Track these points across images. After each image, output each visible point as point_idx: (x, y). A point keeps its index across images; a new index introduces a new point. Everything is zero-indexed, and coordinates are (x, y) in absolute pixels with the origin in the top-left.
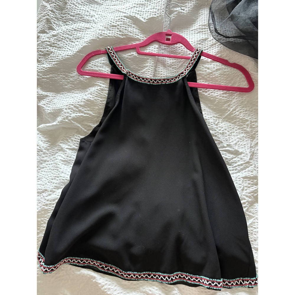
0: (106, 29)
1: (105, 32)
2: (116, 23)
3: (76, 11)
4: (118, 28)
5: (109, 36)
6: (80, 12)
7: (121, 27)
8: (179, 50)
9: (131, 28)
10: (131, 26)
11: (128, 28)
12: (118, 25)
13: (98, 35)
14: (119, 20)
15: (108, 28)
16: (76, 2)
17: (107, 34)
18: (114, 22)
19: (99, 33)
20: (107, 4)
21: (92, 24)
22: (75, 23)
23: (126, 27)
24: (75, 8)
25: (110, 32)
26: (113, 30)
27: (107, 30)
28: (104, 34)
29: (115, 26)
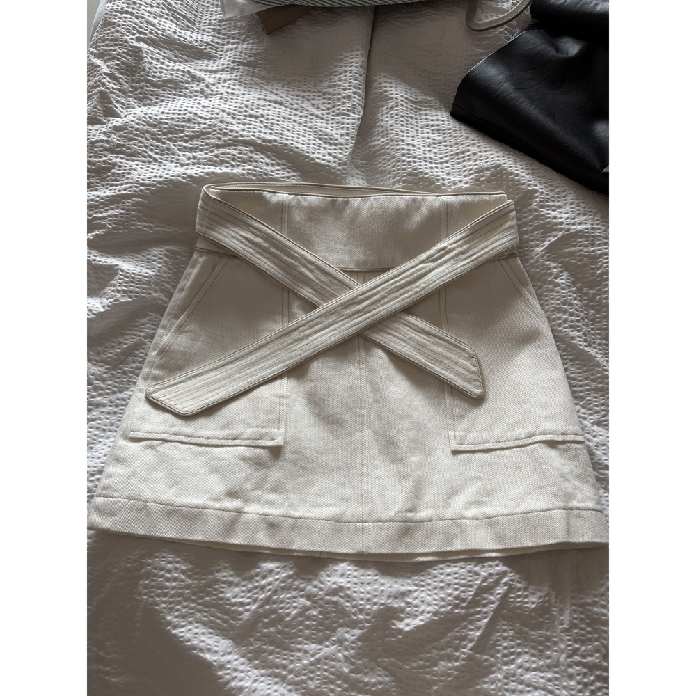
0: (235, 121)
1: (235, 128)
2: (257, 112)
3: (163, 75)
4: (261, 122)
5: (242, 136)
6: (172, 75)
7: (267, 119)
8: (389, 165)
9: (289, 122)
10: (289, 119)
11: (283, 121)
12: (262, 116)
13: (220, 134)
14: (263, 106)
15: (239, 119)
16: (163, 56)
17: (237, 132)
18: (254, 107)
19: (220, 130)
20: (230, 57)
21: (198, 98)
22: (162, 101)
23: (278, 121)
24: (161, 68)
25: (245, 127)
26: (250, 124)
27: (239, 123)
28: (231, 131)
29: (256, 117)
